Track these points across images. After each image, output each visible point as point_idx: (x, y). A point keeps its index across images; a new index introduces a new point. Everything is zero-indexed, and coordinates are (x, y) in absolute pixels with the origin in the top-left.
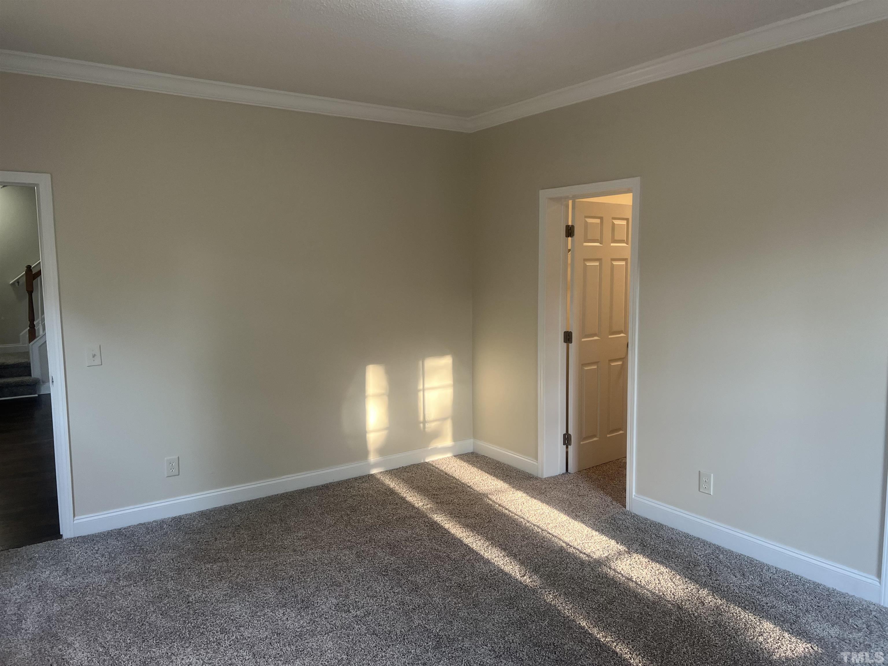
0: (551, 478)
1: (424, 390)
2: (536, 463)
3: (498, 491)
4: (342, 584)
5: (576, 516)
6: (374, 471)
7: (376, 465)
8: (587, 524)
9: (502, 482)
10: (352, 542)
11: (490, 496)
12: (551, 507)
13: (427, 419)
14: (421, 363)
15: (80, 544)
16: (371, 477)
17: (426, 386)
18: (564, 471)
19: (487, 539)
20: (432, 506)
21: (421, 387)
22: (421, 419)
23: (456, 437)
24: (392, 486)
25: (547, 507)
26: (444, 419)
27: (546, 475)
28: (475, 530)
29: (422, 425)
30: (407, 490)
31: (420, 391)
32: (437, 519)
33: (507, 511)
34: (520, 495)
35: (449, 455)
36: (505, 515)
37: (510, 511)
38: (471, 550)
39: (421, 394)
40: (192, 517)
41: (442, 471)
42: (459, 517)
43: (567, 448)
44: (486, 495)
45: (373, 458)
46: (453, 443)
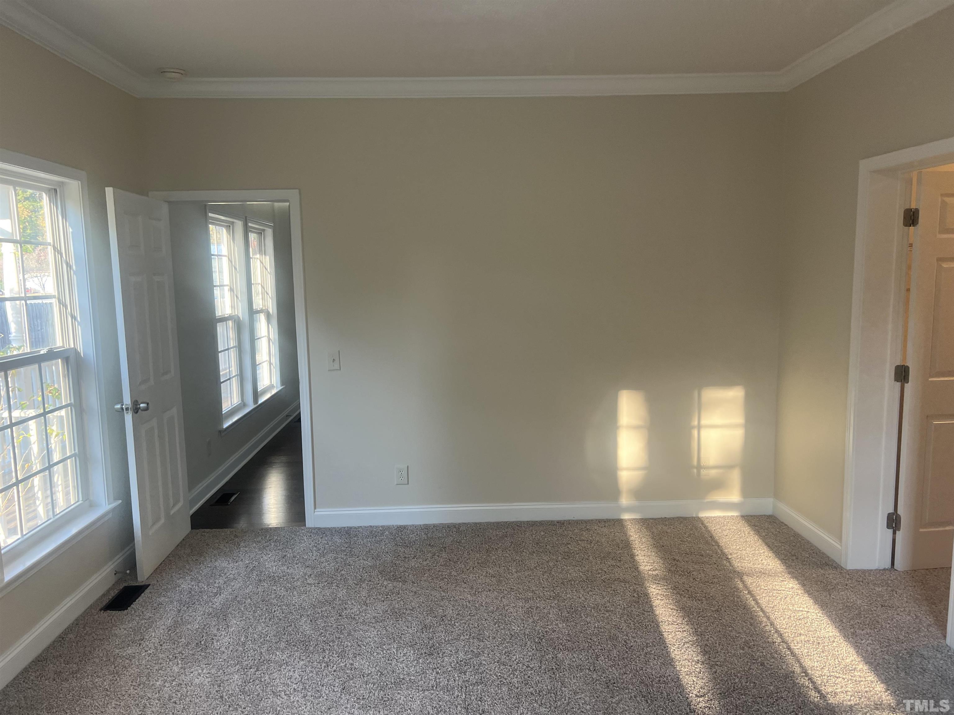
0: (857, 571)
1: (699, 427)
2: (839, 546)
3: (763, 573)
4: (486, 639)
5: (853, 634)
6: (626, 516)
7: (629, 509)
8: (860, 651)
9: (779, 562)
10: (535, 593)
11: (745, 578)
12: (824, 612)
13: (703, 463)
14: (696, 394)
15: (312, 536)
16: (620, 522)
17: (704, 422)
18: (888, 565)
19: (696, 632)
20: (659, 573)
21: (696, 423)
22: (695, 462)
23: (746, 492)
24: (632, 538)
25: (817, 611)
26: (731, 467)
27: (850, 566)
28: (688, 616)
29: (695, 471)
30: (646, 547)
31: (693, 427)
32: (653, 590)
33: (753, 603)
34: (791, 585)
35: (735, 514)
36: (746, 607)
37: (757, 603)
38: (661, 641)
39: (695, 432)
40: (415, 529)
41: (709, 532)
42: (681, 595)
43: (894, 533)
44: (740, 575)
45: (625, 501)
46: (742, 499)
